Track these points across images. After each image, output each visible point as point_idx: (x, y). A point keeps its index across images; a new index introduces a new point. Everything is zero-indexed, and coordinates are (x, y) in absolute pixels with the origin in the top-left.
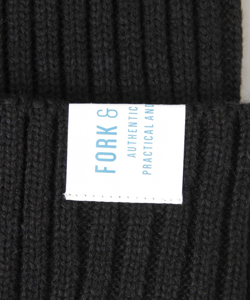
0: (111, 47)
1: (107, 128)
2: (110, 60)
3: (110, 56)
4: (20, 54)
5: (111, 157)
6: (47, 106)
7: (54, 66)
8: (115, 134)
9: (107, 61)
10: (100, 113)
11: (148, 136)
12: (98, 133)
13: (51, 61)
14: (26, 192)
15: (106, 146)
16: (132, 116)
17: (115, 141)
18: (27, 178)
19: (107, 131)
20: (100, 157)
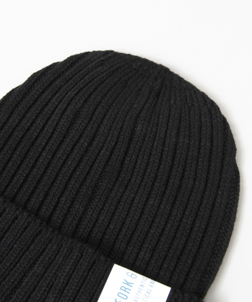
0: (152, 249)
1: (129, 282)
2: (148, 255)
3: (149, 253)
4: (111, 235)
5: (125, 297)
6: (107, 260)
7: (123, 248)
8: (132, 286)
9: (147, 254)
10: (128, 274)
11: (147, 294)
12: (123, 283)
13: (122, 245)
14: (78, 297)
15: (125, 291)
16: (143, 281)
17: (130, 290)
18: (81, 290)
19: (128, 284)
20: (120, 295)
